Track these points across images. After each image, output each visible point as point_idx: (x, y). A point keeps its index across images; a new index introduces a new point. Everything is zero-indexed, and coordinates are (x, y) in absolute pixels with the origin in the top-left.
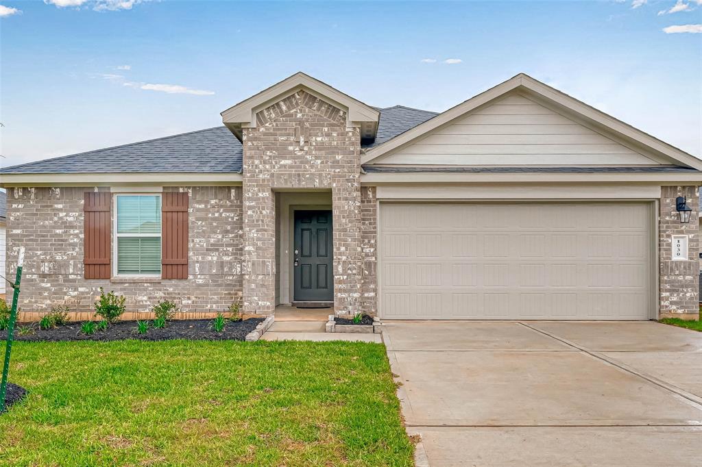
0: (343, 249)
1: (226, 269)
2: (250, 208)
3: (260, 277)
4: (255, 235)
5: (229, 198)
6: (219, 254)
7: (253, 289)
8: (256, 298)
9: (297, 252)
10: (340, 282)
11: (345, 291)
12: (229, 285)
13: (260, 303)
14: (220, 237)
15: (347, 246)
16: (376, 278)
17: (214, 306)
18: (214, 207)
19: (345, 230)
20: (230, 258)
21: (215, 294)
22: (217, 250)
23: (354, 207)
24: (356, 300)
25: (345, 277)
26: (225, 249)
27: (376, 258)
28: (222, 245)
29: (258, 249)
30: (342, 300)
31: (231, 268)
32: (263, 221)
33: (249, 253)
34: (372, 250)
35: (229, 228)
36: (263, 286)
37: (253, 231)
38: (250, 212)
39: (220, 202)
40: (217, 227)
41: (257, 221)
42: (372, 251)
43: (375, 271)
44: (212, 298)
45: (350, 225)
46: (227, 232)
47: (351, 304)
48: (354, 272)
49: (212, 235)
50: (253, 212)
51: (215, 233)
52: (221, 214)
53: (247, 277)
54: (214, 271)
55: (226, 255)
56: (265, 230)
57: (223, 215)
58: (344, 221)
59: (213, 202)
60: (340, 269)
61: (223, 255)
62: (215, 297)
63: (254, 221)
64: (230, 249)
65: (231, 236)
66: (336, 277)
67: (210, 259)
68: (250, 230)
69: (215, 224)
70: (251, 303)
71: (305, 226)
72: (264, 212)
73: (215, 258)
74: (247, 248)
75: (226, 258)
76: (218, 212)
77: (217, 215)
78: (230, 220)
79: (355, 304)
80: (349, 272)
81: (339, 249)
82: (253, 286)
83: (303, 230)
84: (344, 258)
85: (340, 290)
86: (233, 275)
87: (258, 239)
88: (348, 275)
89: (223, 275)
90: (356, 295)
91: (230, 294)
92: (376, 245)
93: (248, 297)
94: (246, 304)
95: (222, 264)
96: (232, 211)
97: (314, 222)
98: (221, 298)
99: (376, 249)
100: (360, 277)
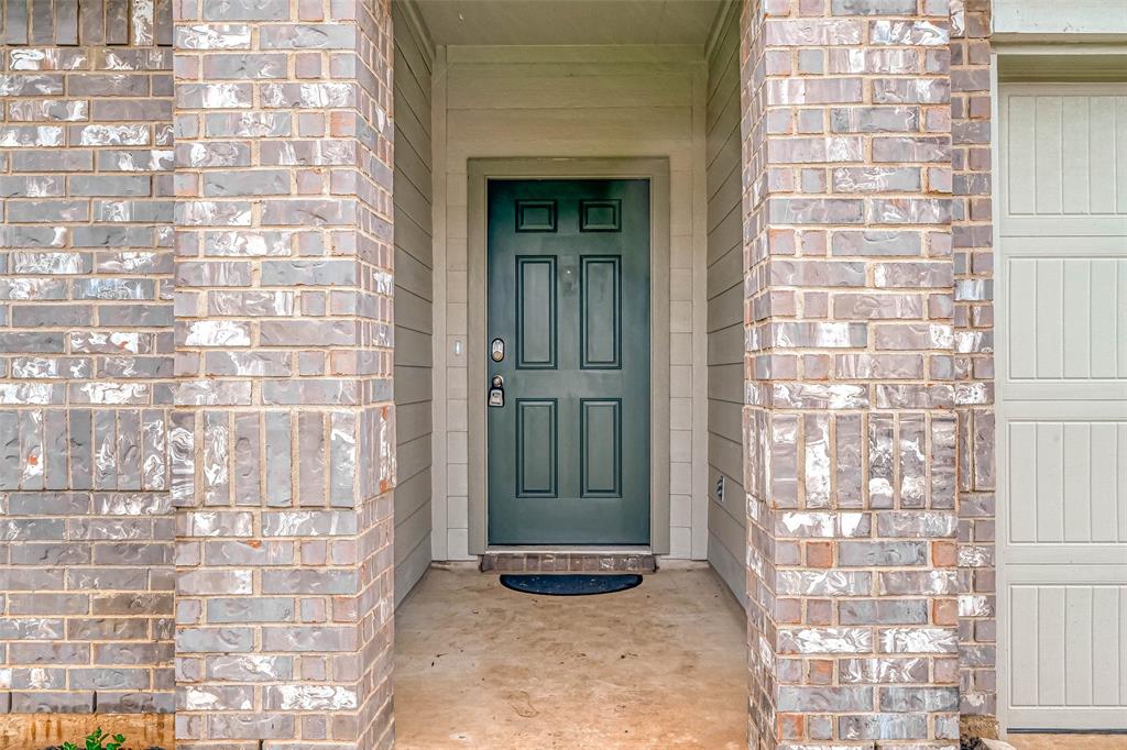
0: (834, 334)
1: (102, 459)
2: (222, 66)
3: (291, 523)
4: (257, 246)
5: (122, 44)
6: (63, 371)
7: (240, 603)
8: (263, 664)
9: (498, 348)
10: (818, 554)
11: (845, 613)
12: (118, 548)
13: (288, 692)
14: (70, 265)
15: (859, 317)
16: (989, 507)
17: (37, 673)
18: (30, 92)
19: (844, 210)
20: (131, 390)
21: (46, 604)
22: (52, 344)
23: (910, 60)
24: (920, 673)
25: (850, 522)
26: (97, 339)
27: (990, 390)
28: (80, 317)
29: (272, 335)
30: (828, 671)
31: (131, 453)
32: (303, 152)
33: (219, 364)
34: (967, 342)
35: (121, 212)
36: (308, 577)
37: (244, 219)
38: (218, 96)
39: (64, 59)
40: (50, 211)
41: (270, 152)
42: (965, 347)
43: (986, 469)
44: (23, 631)
45: (881, 178)
46: (110, 237)
47: (886, 702)
48: (910, 486)
49: (26, 260)
50: (244, 93)
51: (39, 242)
52: (72, 133)
53: (202, 523)
54: (35, 470)
55: (105, 374)
56: (320, 216)
57: (88, 138)
58: (839, 149)
59: (26, 60)
60: (817, 469)
61: (87, 373)
62: (43, 621)
63: (244, 151)
64: (130, 340)
65: (131, 259)
66: (793, 522)
67: (11, 398)
68: (223, 214)
69: (37, 191)
70: (227, 697)
71: (533, 244)
72: (314, 94)
73: (40, 395)
74: (202, 333)
75: (104, 395)
76: (55, 118)
77: (49, 136)
78: (126, 165)
79: (913, 702)
80: (879, 486)
81: (807, 336)
82: (243, 582)
83: (521, 261)
84: (842, 396)
85: (818, 611)
86: (148, 494)
87: (279, 273)
88: (870, 509)
89: (86, 493)
90: (924, 641)
91: (127, 603)
92: (988, 312)
93: (212, 654)
94: (196, 699)
95: (77, 429)
96: (141, 115)
97: (568, 227)
98: (75, 628)
99: (988, 341)
100: (949, 524)
